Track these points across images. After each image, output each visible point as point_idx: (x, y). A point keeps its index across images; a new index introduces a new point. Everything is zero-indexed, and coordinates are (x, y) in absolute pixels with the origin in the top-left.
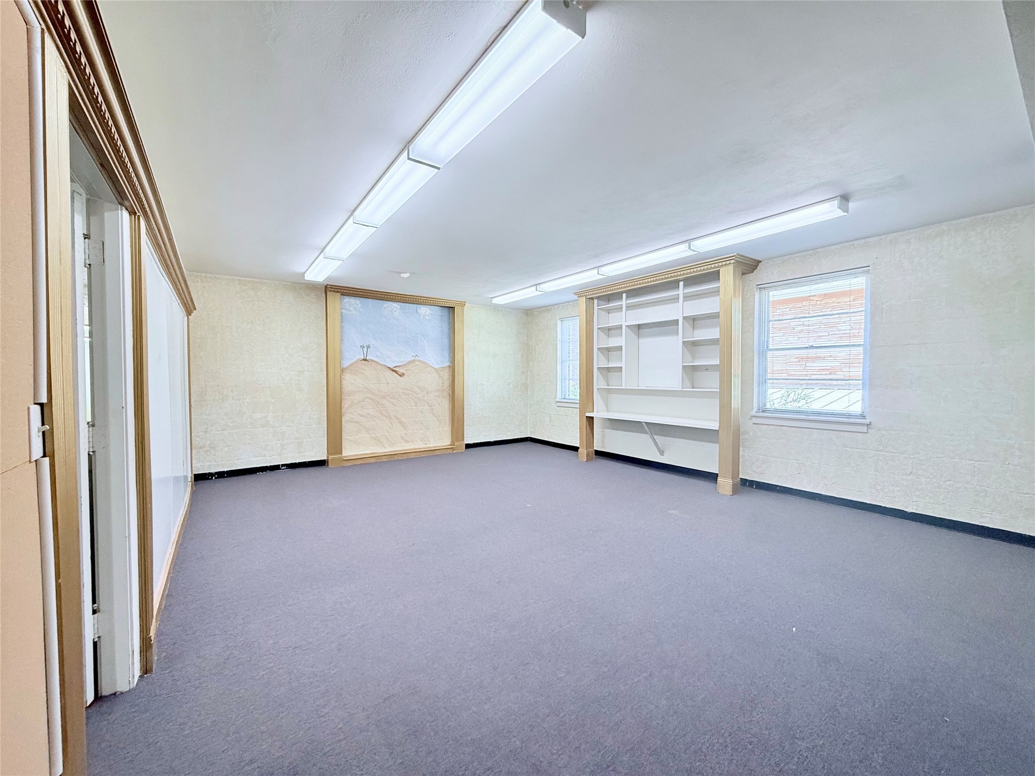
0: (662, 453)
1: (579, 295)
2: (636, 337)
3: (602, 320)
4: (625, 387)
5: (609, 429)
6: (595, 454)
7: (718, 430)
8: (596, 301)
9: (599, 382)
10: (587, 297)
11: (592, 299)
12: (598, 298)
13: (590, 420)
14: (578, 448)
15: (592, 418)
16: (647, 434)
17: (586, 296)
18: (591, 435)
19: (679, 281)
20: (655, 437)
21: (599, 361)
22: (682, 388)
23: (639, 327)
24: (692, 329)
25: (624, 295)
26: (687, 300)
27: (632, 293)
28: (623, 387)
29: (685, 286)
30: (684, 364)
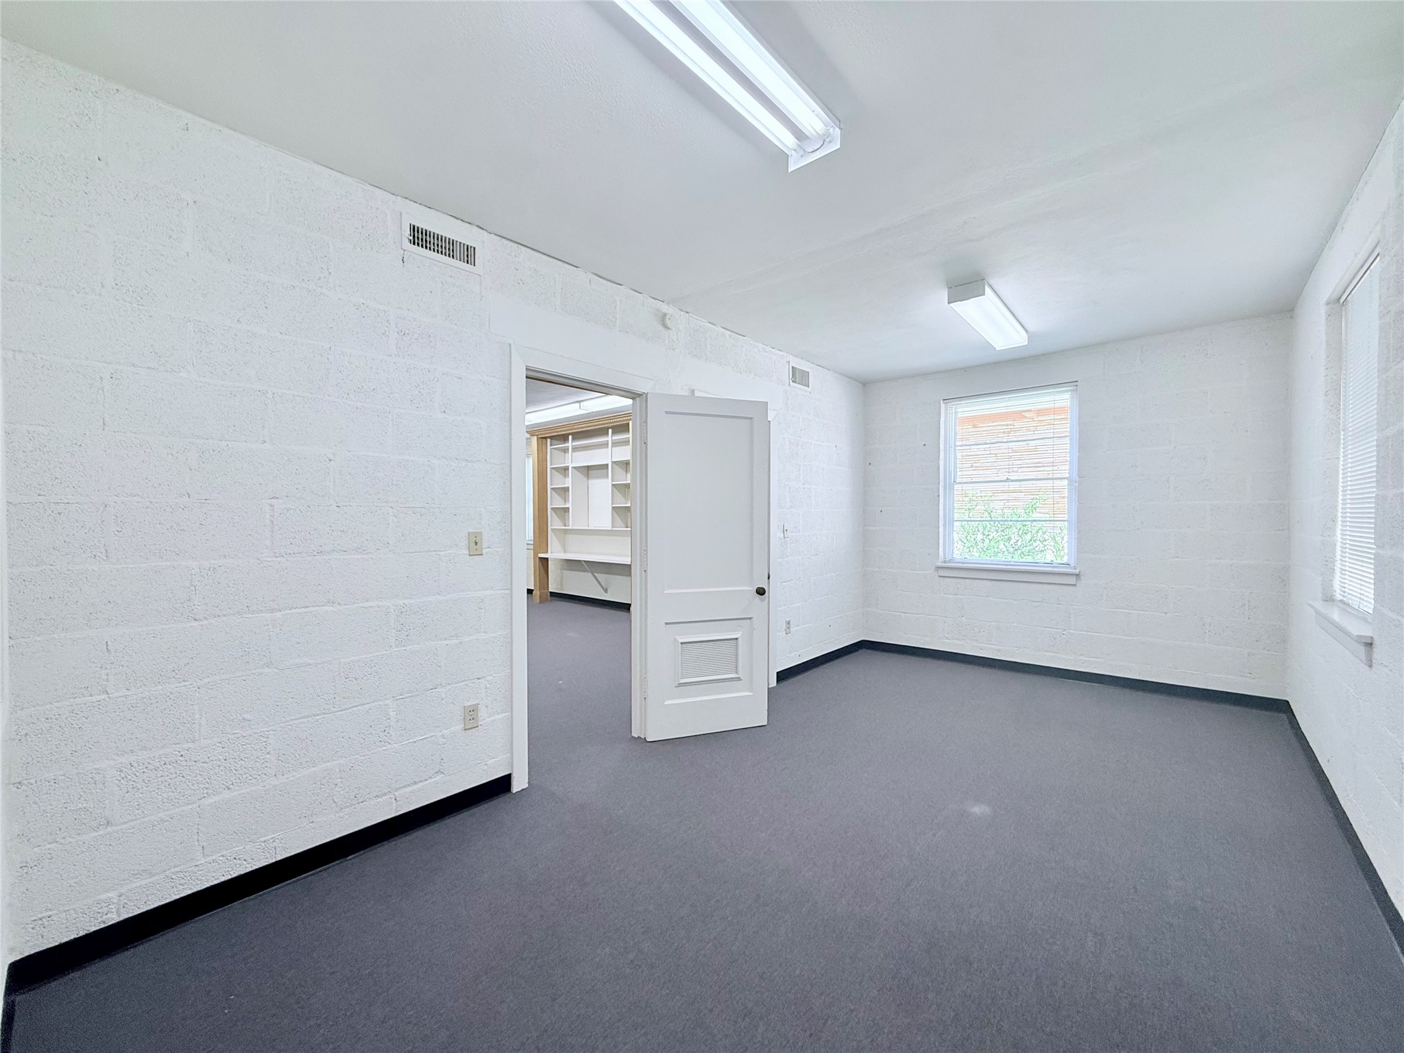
0: (606, 591)
1: (532, 434)
2: (585, 479)
3: (555, 458)
4: (572, 526)
5: (566, 570)
6: (551, 596)
7: (630, 566)
8: (549, 440)
9: (554, 523)
10: (540, 436)
11: (546, 438)
12: (551, 438)
13: (544, 561)
14: (533, 590)
15: (547, 559)
16: (588, 571)
17: (537, 435)
18: (545, 576)
19: (608, 428)
20: (595, 574)
21: (554, 502)
22: (613, 527)
23: (588, 468)
24: (625, 473)
25: (610, 431)
26: (615, 446)
27: (578, 435)
28: (570, 528)
29: (613, 433)
30: (614, 506)
